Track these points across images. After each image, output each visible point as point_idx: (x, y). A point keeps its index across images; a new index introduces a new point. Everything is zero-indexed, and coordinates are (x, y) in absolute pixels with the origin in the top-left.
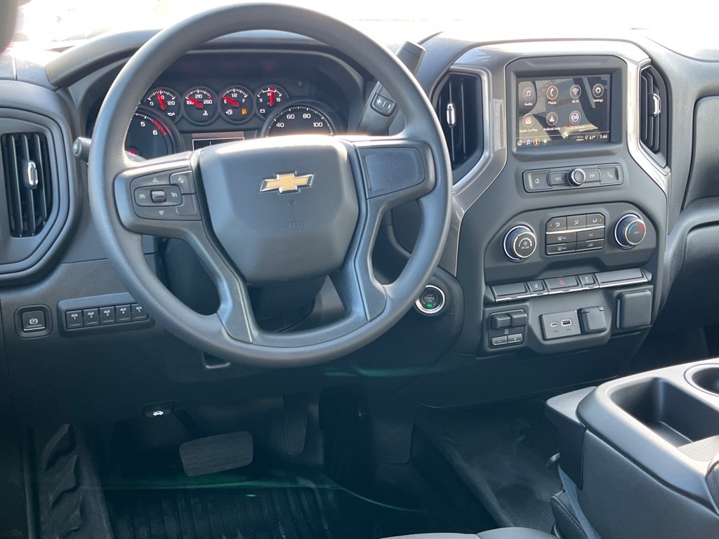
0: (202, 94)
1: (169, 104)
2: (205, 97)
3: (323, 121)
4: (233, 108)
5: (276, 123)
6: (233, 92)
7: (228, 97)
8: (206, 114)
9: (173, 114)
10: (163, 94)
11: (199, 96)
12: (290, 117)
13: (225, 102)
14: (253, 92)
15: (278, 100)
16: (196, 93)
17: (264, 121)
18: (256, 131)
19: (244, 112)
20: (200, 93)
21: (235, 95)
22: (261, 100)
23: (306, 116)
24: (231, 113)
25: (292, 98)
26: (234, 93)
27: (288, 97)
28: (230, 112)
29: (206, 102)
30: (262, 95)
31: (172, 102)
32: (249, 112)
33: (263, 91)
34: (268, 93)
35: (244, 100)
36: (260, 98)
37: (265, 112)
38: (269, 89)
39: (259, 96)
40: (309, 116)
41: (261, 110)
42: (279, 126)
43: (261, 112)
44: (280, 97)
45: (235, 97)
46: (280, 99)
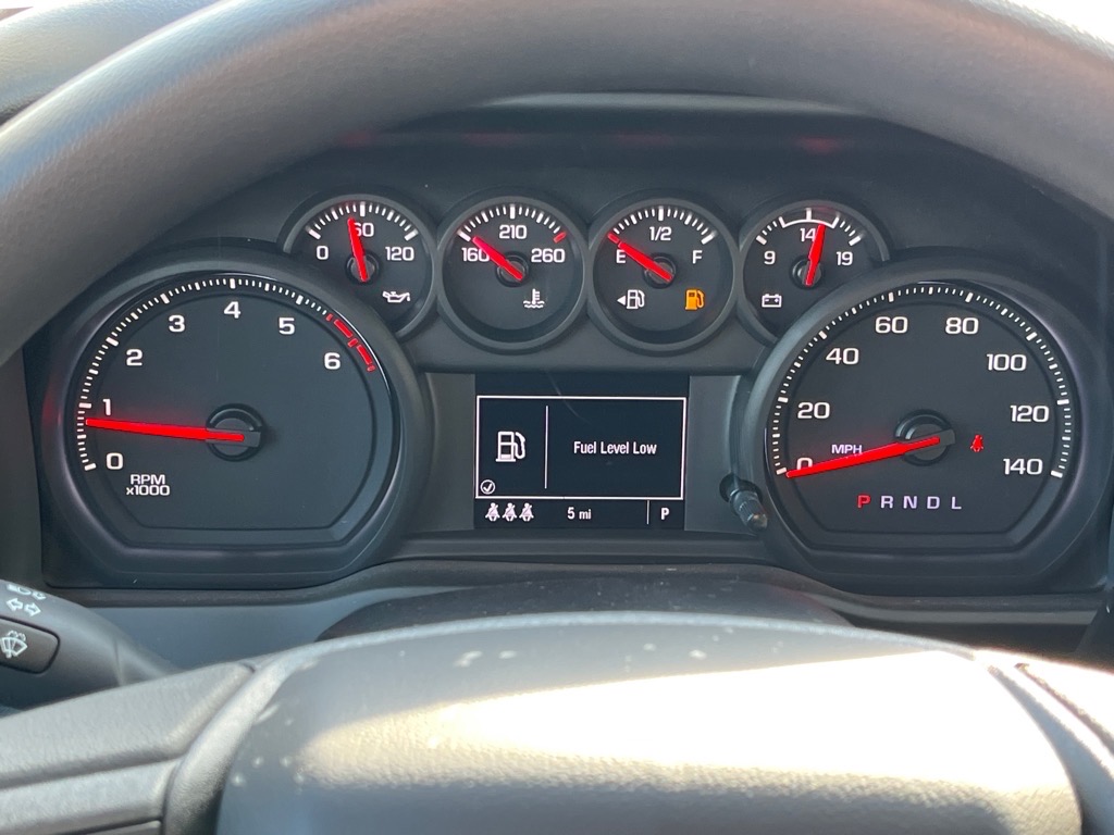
0: (529, 222)
1: (390, 257)
2: (540, 236)
3: (1030, 349)
4: (650, 285)
5: (824, 347)
6: (655, 221)
7: (634, 241)
8: (535, 301)
9: (406, 295)
10: (369, 217)
11: (513, 232)
12: (885, 325)
13: (619, 256)
14: (736, 226)
15: (845, 258)
16: (506, 219)
17: (770, 347)
18: (738, 377)
19: (693, 301)
20: (519, 219)
21: (663, 234)
22: (770, 257)
23: (957, 325)
24: (640, 303)
25: (901, 255)
26: (658, 224)
27: (884, 256)
28: (634, 299)
29: (543, 255)
30: (776, 237)
31: (402, 251)
32: (713, 302)
33: (781, 219)
34: (803, 230)
35: (698, 254)
36: (765, 248)
37: (780, 306)
38: (809, 213)
39: (764, 242)
40: (970, 326)
41: (766, 296)
42: (838, 360)
43: (763, 305)
44: (854, 249)
45: (662, 239)
46: (851, 254)
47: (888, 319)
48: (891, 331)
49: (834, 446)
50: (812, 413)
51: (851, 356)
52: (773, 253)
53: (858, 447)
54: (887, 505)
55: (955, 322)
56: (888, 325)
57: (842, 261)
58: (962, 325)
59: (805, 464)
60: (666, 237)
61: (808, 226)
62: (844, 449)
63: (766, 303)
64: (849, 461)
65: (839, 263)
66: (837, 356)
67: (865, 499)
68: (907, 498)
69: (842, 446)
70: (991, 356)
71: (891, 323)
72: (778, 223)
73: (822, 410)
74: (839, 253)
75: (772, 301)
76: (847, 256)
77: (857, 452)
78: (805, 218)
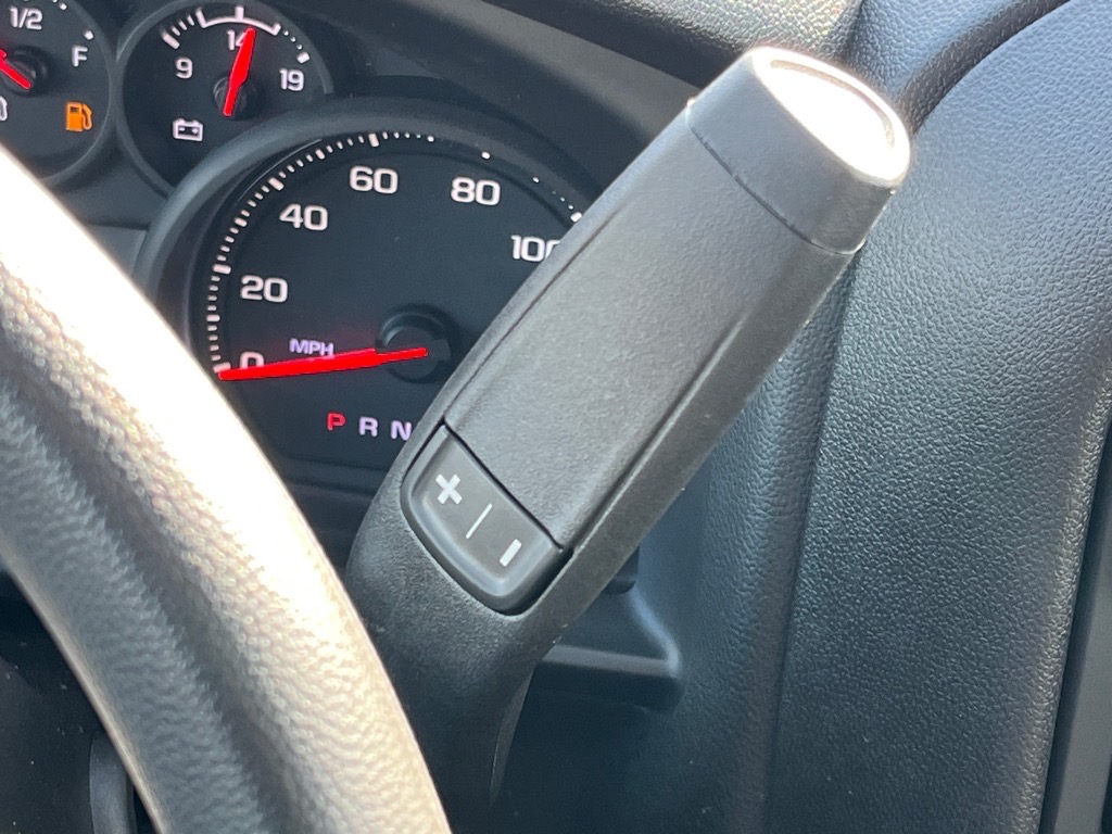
5: (280, 201)
12: (366, 180)
15: (292, 79)
17: (164, 197)
18: (143, 233)
19: (76, 119)
21: (30, 19)
22: (185, 68)
23: (468, 190)
26: (21, 4)
30: (194, 41)
33: (199, 15)
34: (231, 34)
35: (81, 53)
36: (177, 53)
37: (200, 139)
38: (240, 10)
39: (175, 44)
40: (488, 192)
41: (179, 124)
42: (297, 222)
43: (177, 136)
44: (302, 67)
45: (29, 26)
46: (301, 75)
47: (369, 172)
48: (373, 189)
49: (294, 342)
50: (261, 292)
51: (316, 218)
52: (190, 63)
53: (327, 346)
54: (368, 432)
55: (464, 185)
56: (368, 180)
57: (289, 83)
58: (475, 190)
59: (252, 361)
60: (34, 23)
61: (238, 27)
62: (308, 347)
63: (180, 132)
64: (317, 365)
65: (284, 87)
66: (296, 216)
67: (337, 420)
68: (396, 425)
69: (304, 342)
70: (517, 239)
71: (372, 176)
72: (195, 19)
73: (275, 290)
74: (284, 72)
75: (188, 131)
76: (295, 77)
77: (326, 354)
78: (233, 14)
